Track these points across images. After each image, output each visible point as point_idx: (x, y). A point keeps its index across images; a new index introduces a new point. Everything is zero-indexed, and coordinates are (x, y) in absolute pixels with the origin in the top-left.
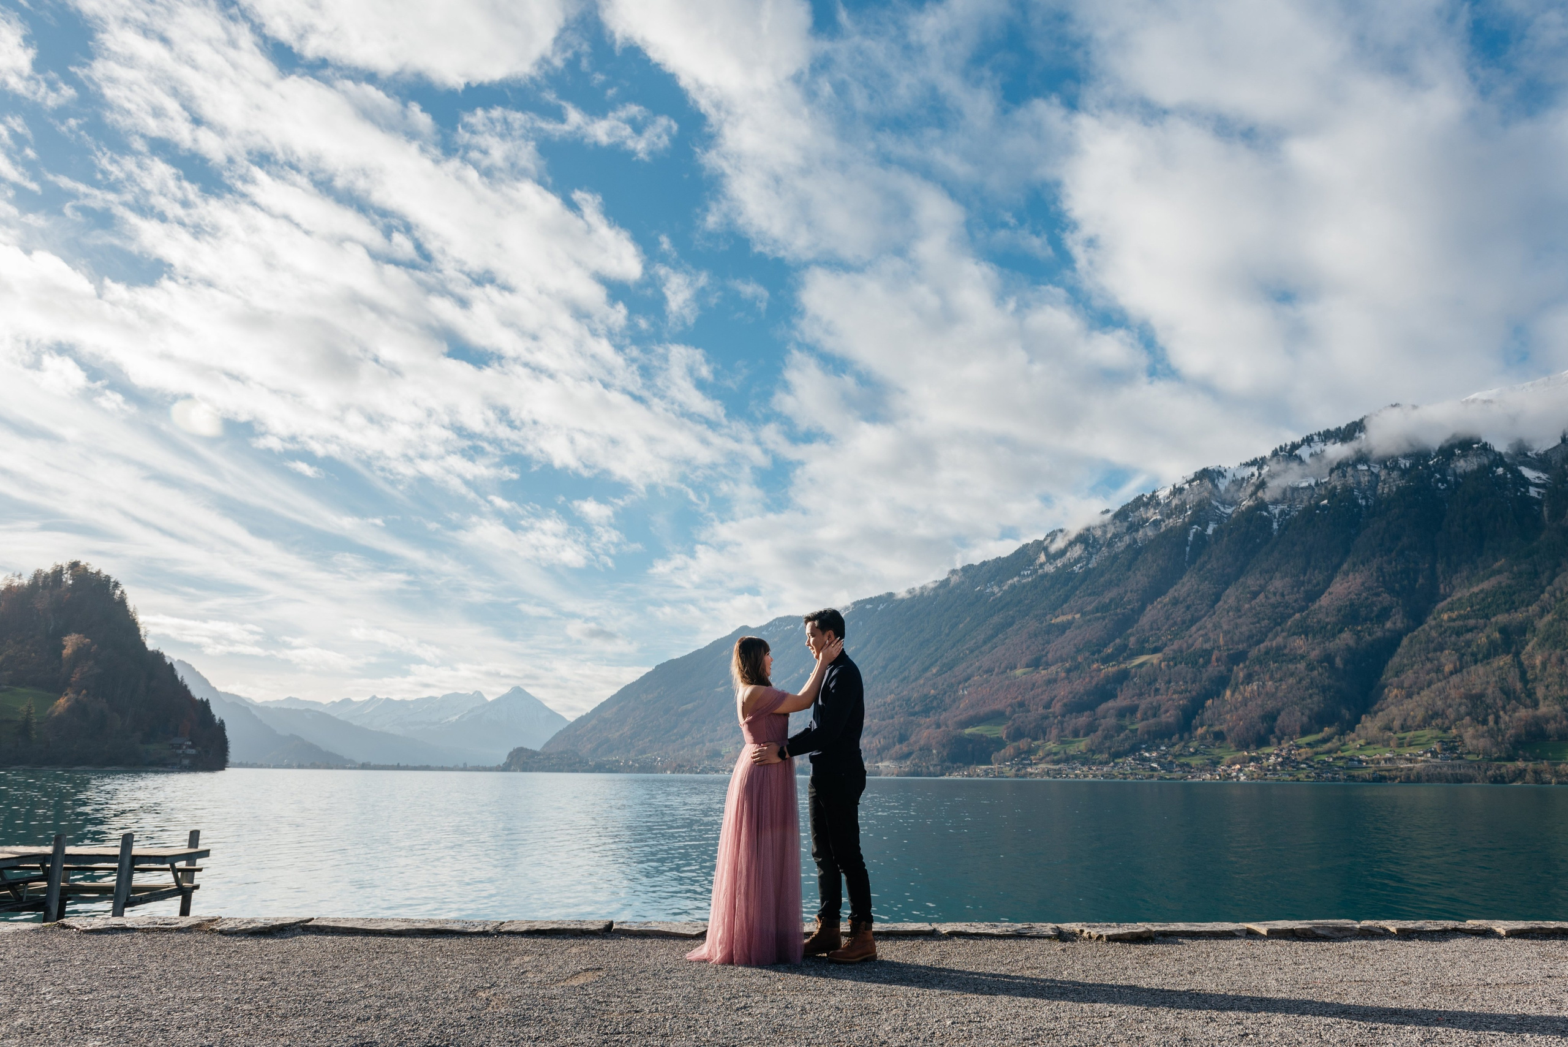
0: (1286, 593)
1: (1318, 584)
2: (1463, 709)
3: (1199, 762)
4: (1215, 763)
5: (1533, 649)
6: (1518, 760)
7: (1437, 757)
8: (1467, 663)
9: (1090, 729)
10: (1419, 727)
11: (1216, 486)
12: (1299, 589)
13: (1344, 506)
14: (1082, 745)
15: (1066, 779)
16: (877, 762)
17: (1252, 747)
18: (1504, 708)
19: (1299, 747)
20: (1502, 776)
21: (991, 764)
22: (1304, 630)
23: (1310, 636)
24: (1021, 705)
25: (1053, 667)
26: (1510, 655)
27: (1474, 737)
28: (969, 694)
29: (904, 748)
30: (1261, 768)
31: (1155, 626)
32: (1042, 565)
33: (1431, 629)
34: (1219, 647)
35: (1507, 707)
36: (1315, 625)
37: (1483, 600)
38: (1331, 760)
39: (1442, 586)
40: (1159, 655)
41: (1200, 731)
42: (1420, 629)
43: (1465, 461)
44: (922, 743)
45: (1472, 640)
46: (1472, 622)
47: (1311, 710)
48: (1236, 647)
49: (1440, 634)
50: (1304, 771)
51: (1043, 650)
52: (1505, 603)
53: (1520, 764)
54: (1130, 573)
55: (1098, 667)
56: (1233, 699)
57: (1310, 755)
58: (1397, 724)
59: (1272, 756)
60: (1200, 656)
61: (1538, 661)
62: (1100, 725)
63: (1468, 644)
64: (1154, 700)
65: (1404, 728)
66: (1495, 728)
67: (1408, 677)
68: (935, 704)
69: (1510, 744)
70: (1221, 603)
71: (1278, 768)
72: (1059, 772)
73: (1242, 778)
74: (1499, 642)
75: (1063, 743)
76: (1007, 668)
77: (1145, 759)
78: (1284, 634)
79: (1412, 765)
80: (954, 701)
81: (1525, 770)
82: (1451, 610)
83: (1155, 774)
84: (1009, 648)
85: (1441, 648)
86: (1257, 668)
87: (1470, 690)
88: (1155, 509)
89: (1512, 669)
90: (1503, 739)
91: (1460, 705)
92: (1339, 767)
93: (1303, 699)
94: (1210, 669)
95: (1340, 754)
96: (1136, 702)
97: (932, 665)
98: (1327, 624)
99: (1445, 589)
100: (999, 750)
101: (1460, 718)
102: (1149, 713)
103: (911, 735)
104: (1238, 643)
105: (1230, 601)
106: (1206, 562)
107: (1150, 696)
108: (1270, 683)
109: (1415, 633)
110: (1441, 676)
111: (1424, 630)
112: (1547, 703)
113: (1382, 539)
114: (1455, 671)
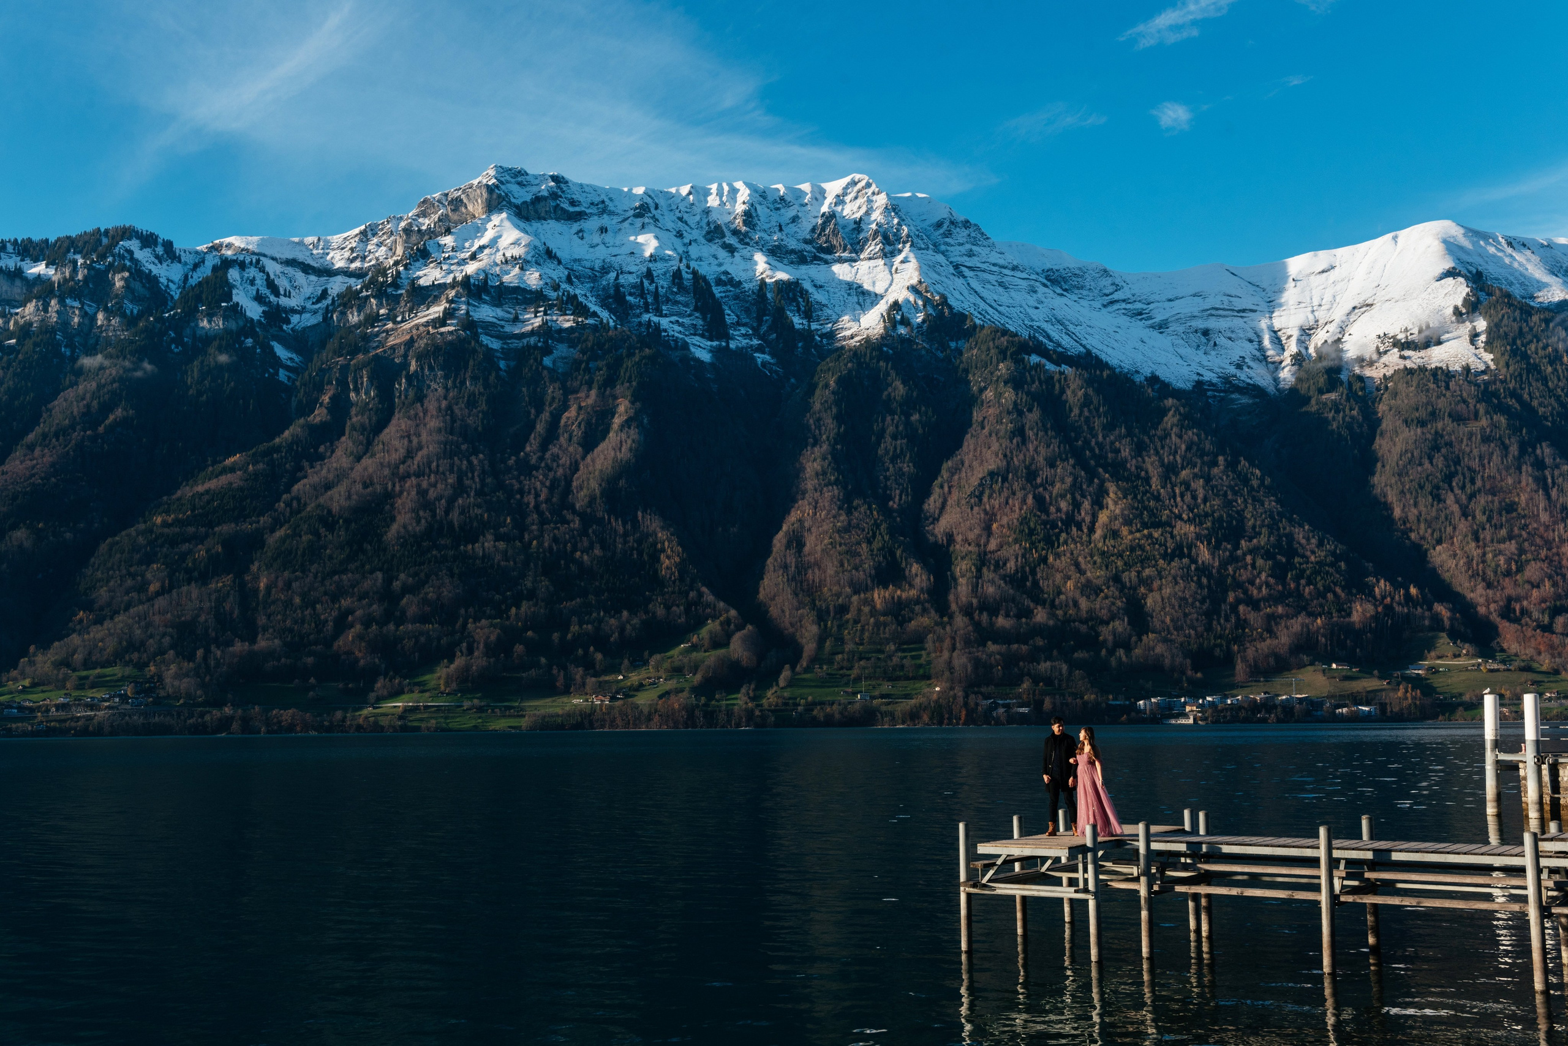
2: (167, 640)
5: (260, 568)
6: (226, 705)
7: (127, 703)
8: (178, 581)
10: (107, 663)
13: (39, 353)
18: (217, 640)
20: (204, 725)
26: (232, 576)
27: (177, 676)
33: (138, 535)
35: (221, 639)
37: (208, 502)
42: (124, 533)
43: (210, 322)
45: (189, 553)
46: (190, 530)
49: (150, 543)
52: (233, 510)
53: (228, 710)
61: (263, 584)
63: (183, 556)
66: (203, 666)
67: (101, 596)
69: (218, 684)
74: (222, 557)
81: (232, 718)
82: (168, 512)
85: (148, 560)
87: (179, 617)
89: (232, 592)
90: (211, 679)
91: (164, 635)
101: (161, 652)
109: (117, 538)
110: (143, 597)
111: (128, 535)
112: (267, 635)
113: (88, 406)
114: (163, 592)
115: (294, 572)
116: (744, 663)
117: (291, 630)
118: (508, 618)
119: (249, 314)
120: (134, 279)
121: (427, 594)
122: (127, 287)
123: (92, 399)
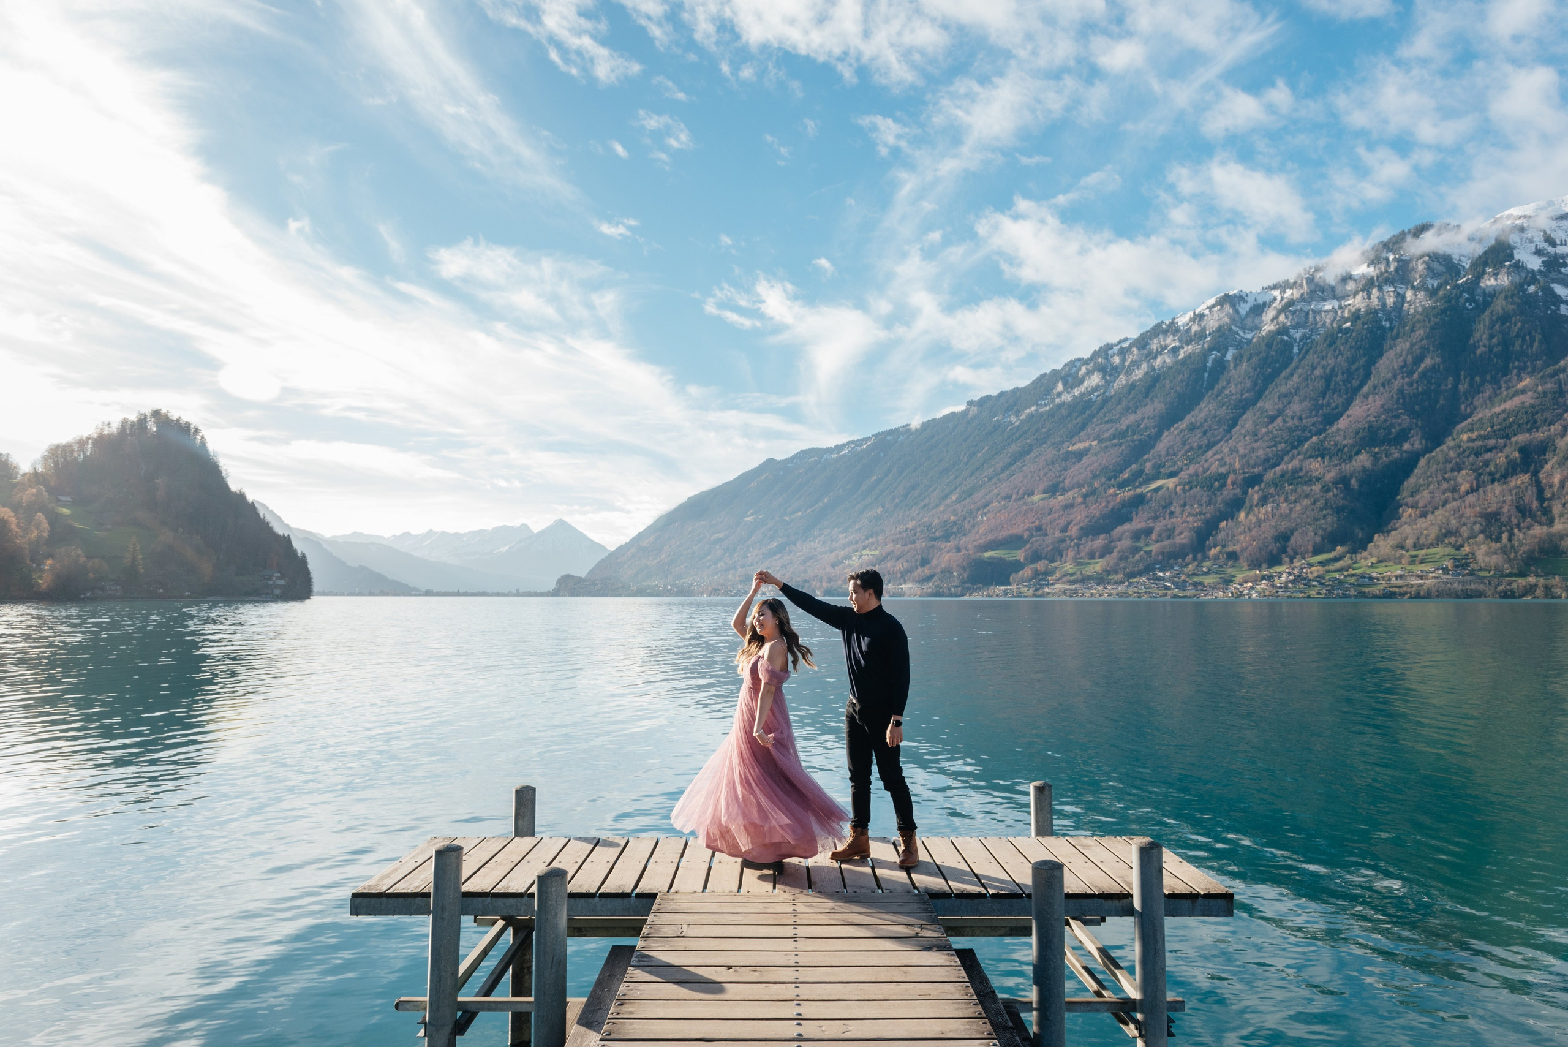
0: (1303, 416)
1: (1337, 407)
2: (1477, 527)
3: (1211, 581)
4: (1228, 581)
5: (1552, 468)
6: (1529, 575)
7: (1448, 574)
8: (1484, 482)
9: (1106, 551)
10: (1431, 545)
11: (1237, 312)
12: (1317, 413)
13: (1367, 329)
14: (1097, 566)
15: (1082, 599)
16: (900, 584)
17: (1264, 566)
18: (1518, 526)
19: (1310, 565)
20: (1512, 591)
21: (1010, 584)
22: (1321, 453)
23: (1327, 459)
24: (1039, 529)
25: (1069, 493)
26: (1529, 474)
27: (1487, 554)
28: (988, 519)
29: (927, 571)
30: (1273, 586)
31: (1171, 451)
32: (1059, 395)
33: (1449, 449)
34: (1234, 471)
35: (1522, 525)
36: (1332, 448)
37: (1505, 420)
38: (1342, 577)
39: (1463, 407)
40: (1175, 480)
41: (1213, 552)
42: (1438, 449)
43: (1496, 279)
44: (943, 566)
45: (1491, 460)
46: (1491, 442)
47: (1324, 530)
48: (1252, 470)
49: (1459, 455)
50: (1316, 589)
51: (1060, 477)
52: (1527, 423)
53: (1532, 580)
54: (1147, 400)
55: (1115, 492)
56: (1247, 521)
57: (1321, 573)
58: (1409, 542)
59: (1284, 573)
60: (1216, 480)
61: (1556, 479)
62: (1116, 547)
63: (1486, 464)
64: (1169, 522)
65: (1417, 546)
66: (1509, 546)
67: (1424, 497)
68: (955, 529)
69: (1522, 560)
70: (1237, 428)
71: (1290, 585)
72: (1076, 591)
73: (1254, 595)
74: (1519, 461)
75: (1079, 564)
76: (1024, 494)
77: (1160, 579)
78: (1301, 457)
79: (1422, 582)
80: (973, 526)
81: (1536, 585)
82: (1471, 430)
83: (1169, 592)
84: (1027, 476)
85: (1458, 468)
86: (1272, 490)
87: (1486, 509)
88: (1174, 336)
89: (1530, 487)
90: (1516, 556)
91: (1475, 523)
92: (1351, 584)
93: (1317, 520)
94: (1225, 492)
95: (1351, 572)
96: (1152, 525)
97: (951, 493)
98: (1345, 446)
99: (1466, 410)
100: (1017, 572)
101: (1473, 536)
102: (1164, 535)
103: (932, 559)
104: (1253, 467)
105: (1247, 426)
106: (1224, 388)
107: (1165, 519)
108: (1285, 505)
109: (1433, 454)
110: (1456, 496)
111: (1443, 451)
112: (1562, 520)
113: (1405, 361)
114: (1471, 491)
119: (1530, 266)
120: (1433, 261)
122: (1428, 268)
123: (1407, 355)
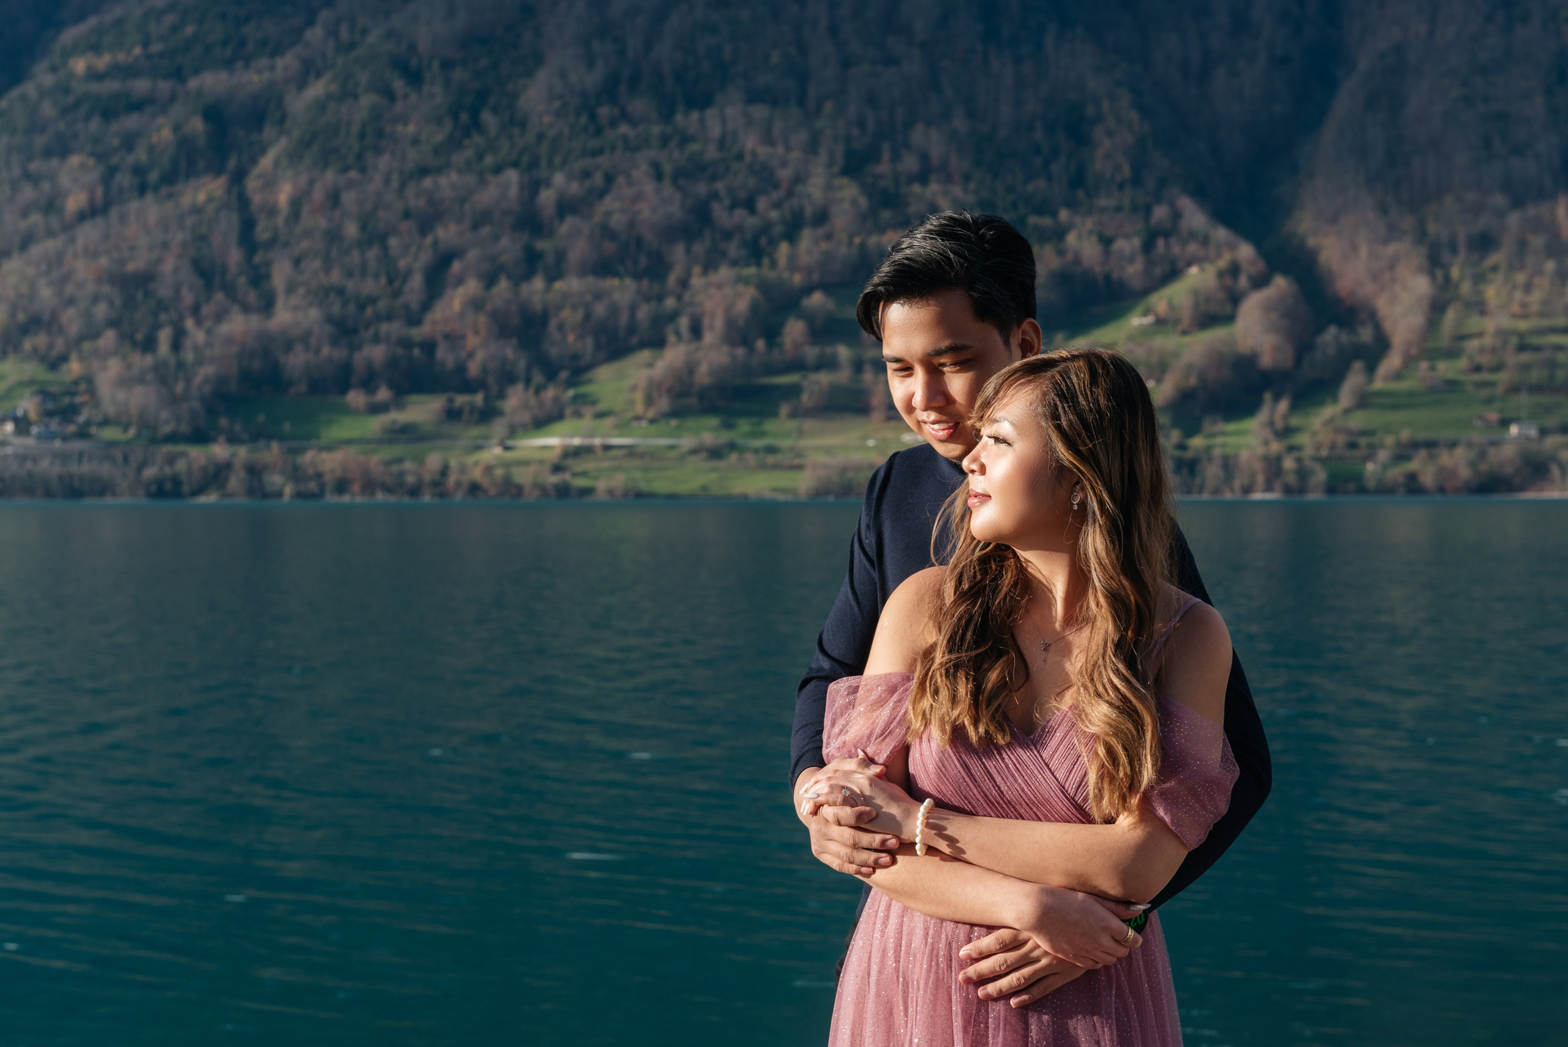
2: (101, 311)
5: (276, 164)
6: (215, 440)
8: (121, 190)
18: (196, 311)
20: (176, 481)
26: (225, 177)
27: (124, 382)
33: (41, 94)
35: (204, 308)
37: (175, 29)
45: (139, 133)
46: (141, 86)
49: (63, 111)
52: (225, 44)
53: (220, 450)
61: (284, 195)
63: (129, 142)
66: (172, 361)
74: (202, 140)
81: (229, 464)
82: (96, 48)
85: (61, 147)
87: (123, 263)
89: (224, 213)
91: (95, 299)
101: (91, 333)
110: (55, 222)
111: (23, 98)
112: (294, 300)
114: (92, 212)
115: (345, 169)
116: (1266, 360)
117: (340, 291)
118: (773, 264)
121: (608, 214)
